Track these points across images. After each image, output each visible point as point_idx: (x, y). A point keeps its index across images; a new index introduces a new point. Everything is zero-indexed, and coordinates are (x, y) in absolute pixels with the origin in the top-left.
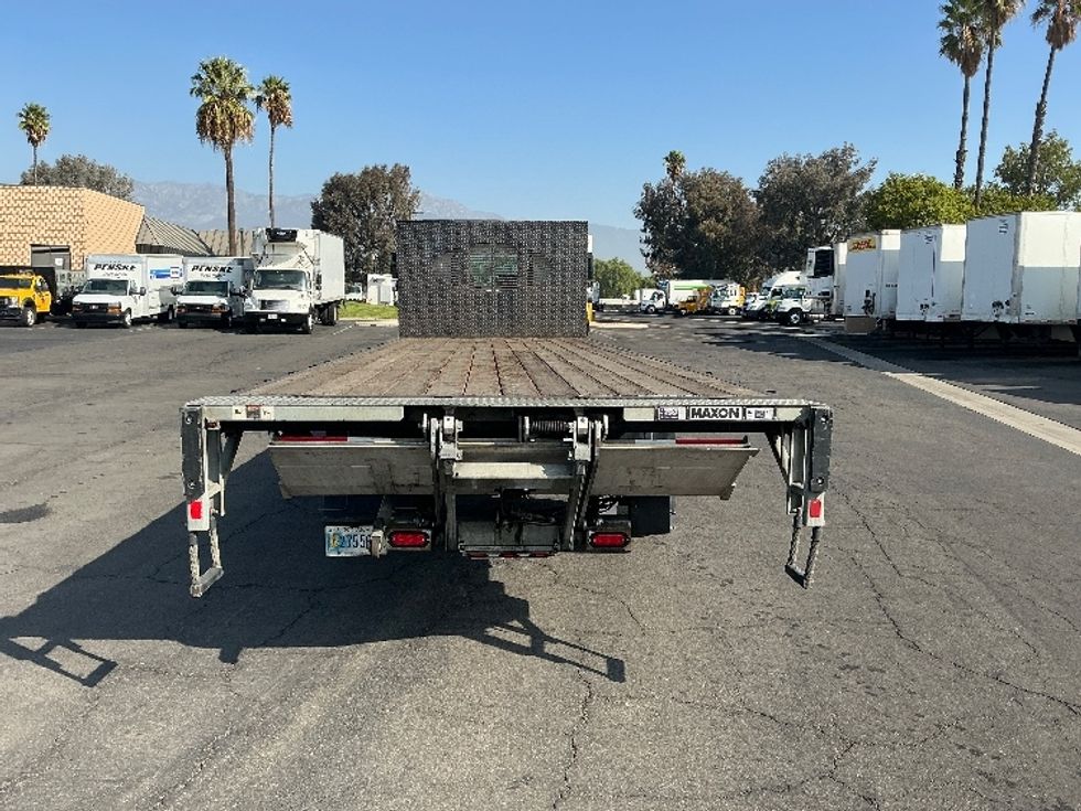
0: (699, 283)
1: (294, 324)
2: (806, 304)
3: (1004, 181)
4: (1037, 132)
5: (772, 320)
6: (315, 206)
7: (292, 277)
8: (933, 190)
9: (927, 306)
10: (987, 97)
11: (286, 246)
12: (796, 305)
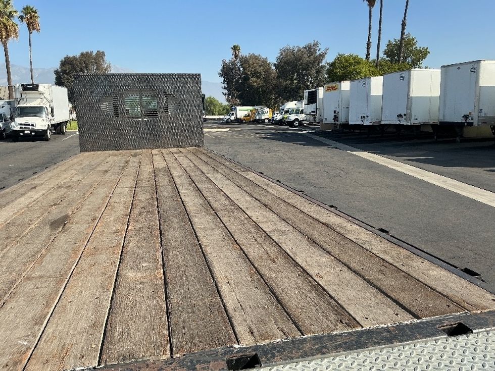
0: (251, 108)
1: (40, 136)
2: (301, 117)
3: (387, 57)
4: (403, 34)
5: (286, 125)
6: (56, 72)
7: (38, 109)
8: (358, 62)
9: (364, 117)
10: (381, 17)
11: (33, 93)
12: (296, 117)
